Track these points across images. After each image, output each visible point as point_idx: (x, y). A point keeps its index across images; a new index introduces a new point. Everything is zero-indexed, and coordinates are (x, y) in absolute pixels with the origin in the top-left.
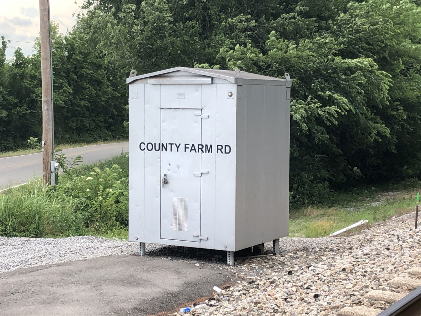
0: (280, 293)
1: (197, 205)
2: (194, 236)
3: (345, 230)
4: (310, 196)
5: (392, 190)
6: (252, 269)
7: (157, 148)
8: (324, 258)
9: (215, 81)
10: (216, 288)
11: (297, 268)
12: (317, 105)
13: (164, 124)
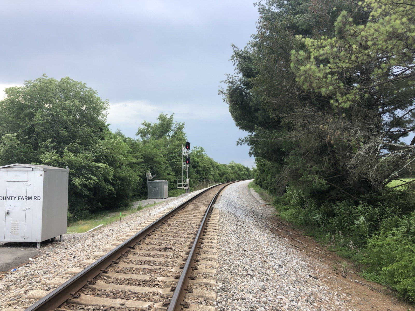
0: (58, 258)
1: (24, 223)
2: (22, 237)
3: (94, 229)
4: (81, 216)
5: (115, 212)
6: (49, 249)
7: (4, 199)
8: (82, 241)
9: (34, 169)
10: (30, 259)
11: (69, 246)
12: (85, 180)
13: (8, 188)
